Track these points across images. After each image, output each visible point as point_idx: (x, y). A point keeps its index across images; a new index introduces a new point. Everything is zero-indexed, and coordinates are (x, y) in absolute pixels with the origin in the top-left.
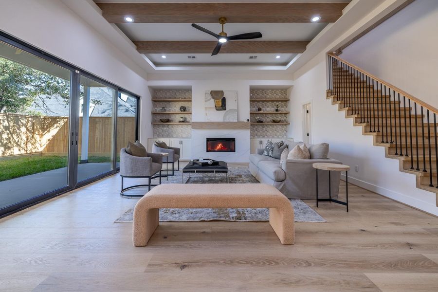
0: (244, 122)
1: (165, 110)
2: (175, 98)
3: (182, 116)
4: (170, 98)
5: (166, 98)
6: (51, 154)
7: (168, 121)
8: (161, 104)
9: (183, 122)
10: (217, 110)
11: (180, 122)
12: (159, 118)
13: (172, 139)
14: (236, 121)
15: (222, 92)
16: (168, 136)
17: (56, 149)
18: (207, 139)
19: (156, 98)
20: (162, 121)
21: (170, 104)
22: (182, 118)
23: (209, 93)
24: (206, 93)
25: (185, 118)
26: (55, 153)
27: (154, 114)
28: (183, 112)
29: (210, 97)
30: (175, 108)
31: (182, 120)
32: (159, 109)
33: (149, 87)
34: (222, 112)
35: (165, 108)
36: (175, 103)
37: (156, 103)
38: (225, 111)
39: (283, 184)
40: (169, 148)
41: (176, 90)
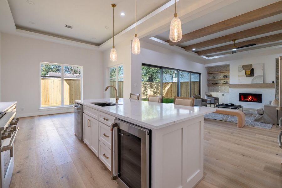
0: (269, 83)
1: (215, 78)
2: (221, 71)
3: (225, 81)
4: (217, 71)
5: (215, 71)
6: (167, 98)
7: (216, 84)
8: (212, 75)
9: (225, 84)
10: (247, 77)
11: (223, 84)
12: (211, 82)
13: (218, 93)
14: (263, 83)
15: (251, 65)
16: (217, 92)
17: (168, 96)
18: (240, 94)
19: (210, 72)
20: (213, 84)
21: (218, 74)
22: (225, 82)
23: (241, 67)
24: (239, 67)
25: (227, 82)
26: (168, 97)
27: (209, 80)
28: (225, 79)
29: (242, 69)
30: (220, 77)
31: (224, 83)
32: (211, 78)
33: (206, 67)
34: (251, 78)
35: (215, 77)
36: (221, 74)
37: (210, 74)
38: (253, 77)
39: (262, 116)
40: (213, 97)
41: (221, 66)
